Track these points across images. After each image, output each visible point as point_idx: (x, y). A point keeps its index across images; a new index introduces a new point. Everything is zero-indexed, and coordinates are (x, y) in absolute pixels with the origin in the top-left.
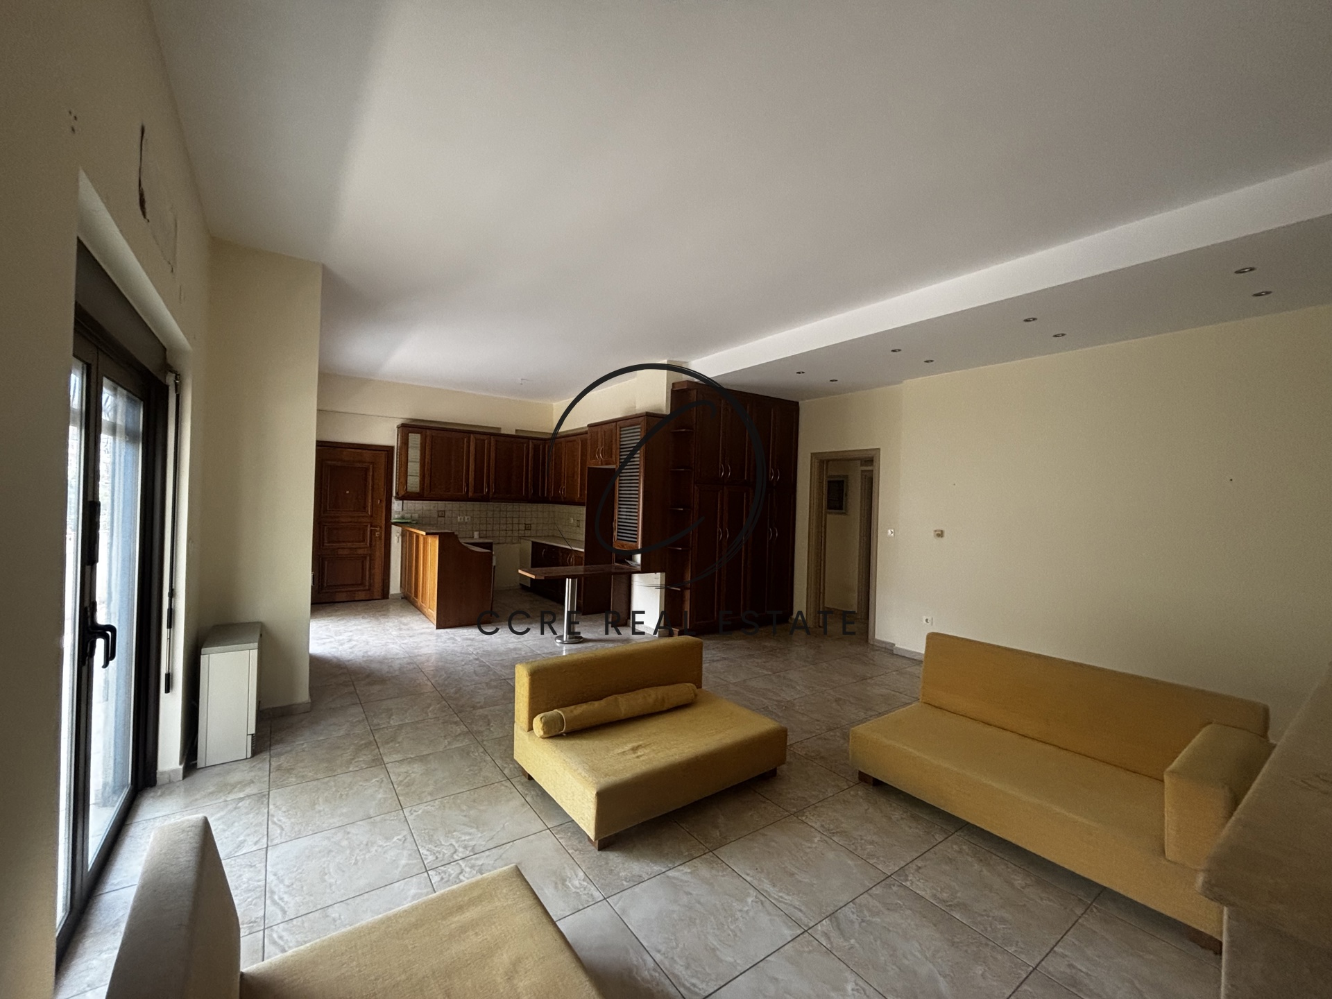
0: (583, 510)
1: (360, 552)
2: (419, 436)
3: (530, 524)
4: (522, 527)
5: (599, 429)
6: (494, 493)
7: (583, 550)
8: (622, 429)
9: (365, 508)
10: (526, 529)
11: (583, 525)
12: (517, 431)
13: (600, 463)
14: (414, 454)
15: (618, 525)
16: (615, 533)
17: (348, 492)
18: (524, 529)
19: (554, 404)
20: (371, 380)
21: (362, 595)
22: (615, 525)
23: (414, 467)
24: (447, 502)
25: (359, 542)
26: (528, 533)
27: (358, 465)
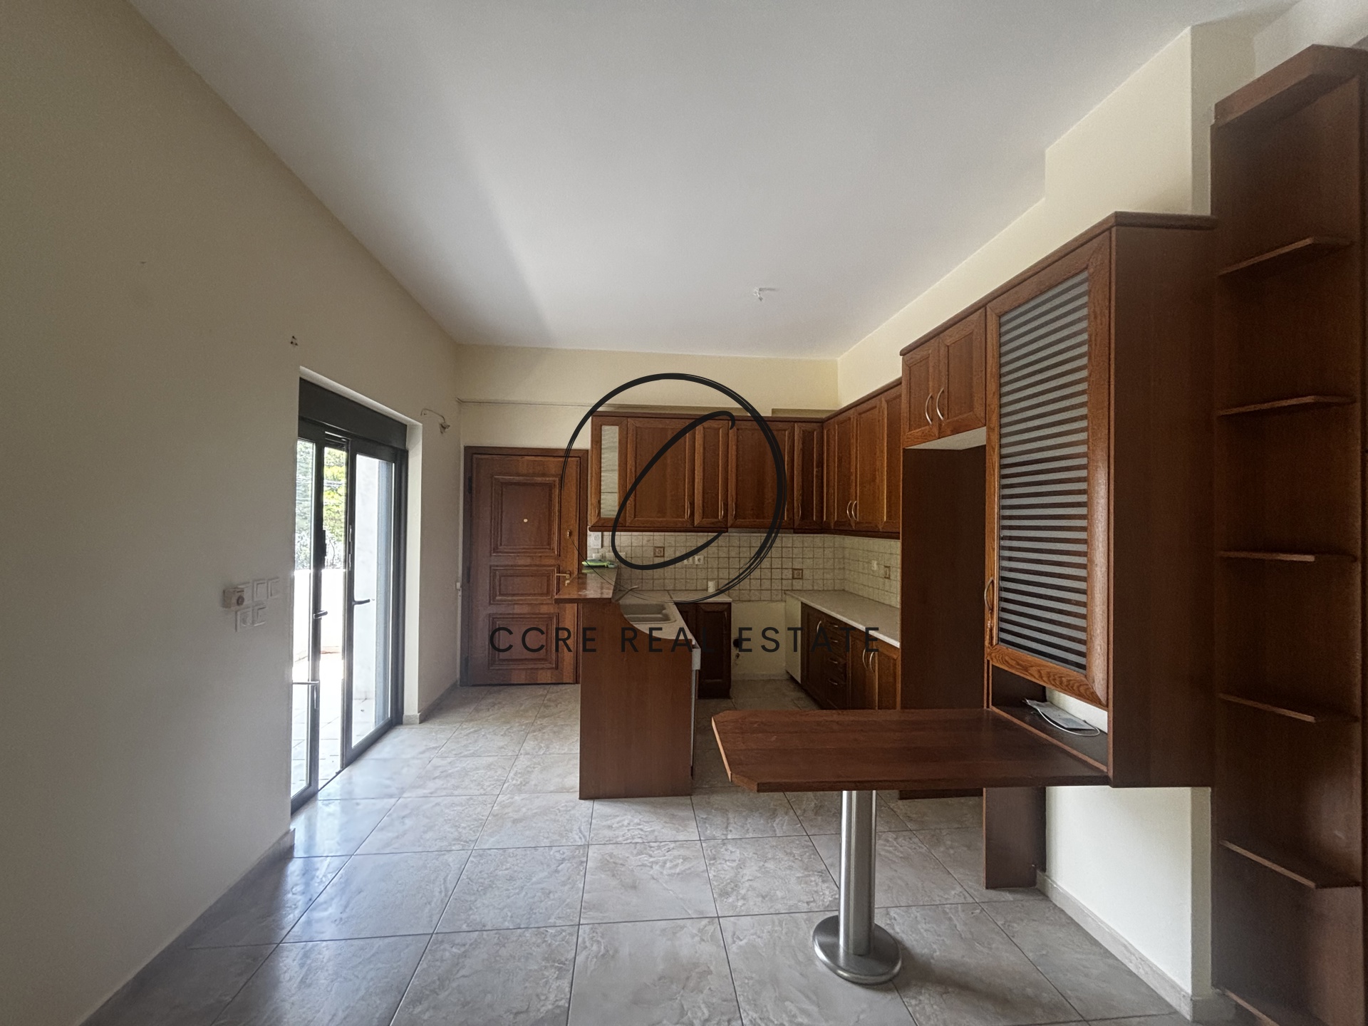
0: (895, 547)
1: (544, 609)
2: (616, 429)
3: (802, 570)
4: (788, 574)
5: (929, 349)
6: (736, 517)
7: (897, 644)
8: (1004, 319)
9: (549, 544)
10: (793, 578)
11: (897, 575)
12: (774, 411)
13: (936, 431)
14: (610, 459)
15: (1001, 599)
16: (992, 623)
17: (526, 521)
18: (791, 576)
19: (839, 359)
20: (548, 349)
21: (545, 676)
22: (992, 596)
23: (610, 480)
24: (666, 533)
25: (542, 594)
26: (798, 584)
27: (539, 479)
